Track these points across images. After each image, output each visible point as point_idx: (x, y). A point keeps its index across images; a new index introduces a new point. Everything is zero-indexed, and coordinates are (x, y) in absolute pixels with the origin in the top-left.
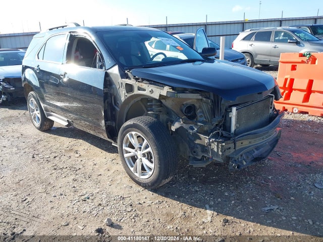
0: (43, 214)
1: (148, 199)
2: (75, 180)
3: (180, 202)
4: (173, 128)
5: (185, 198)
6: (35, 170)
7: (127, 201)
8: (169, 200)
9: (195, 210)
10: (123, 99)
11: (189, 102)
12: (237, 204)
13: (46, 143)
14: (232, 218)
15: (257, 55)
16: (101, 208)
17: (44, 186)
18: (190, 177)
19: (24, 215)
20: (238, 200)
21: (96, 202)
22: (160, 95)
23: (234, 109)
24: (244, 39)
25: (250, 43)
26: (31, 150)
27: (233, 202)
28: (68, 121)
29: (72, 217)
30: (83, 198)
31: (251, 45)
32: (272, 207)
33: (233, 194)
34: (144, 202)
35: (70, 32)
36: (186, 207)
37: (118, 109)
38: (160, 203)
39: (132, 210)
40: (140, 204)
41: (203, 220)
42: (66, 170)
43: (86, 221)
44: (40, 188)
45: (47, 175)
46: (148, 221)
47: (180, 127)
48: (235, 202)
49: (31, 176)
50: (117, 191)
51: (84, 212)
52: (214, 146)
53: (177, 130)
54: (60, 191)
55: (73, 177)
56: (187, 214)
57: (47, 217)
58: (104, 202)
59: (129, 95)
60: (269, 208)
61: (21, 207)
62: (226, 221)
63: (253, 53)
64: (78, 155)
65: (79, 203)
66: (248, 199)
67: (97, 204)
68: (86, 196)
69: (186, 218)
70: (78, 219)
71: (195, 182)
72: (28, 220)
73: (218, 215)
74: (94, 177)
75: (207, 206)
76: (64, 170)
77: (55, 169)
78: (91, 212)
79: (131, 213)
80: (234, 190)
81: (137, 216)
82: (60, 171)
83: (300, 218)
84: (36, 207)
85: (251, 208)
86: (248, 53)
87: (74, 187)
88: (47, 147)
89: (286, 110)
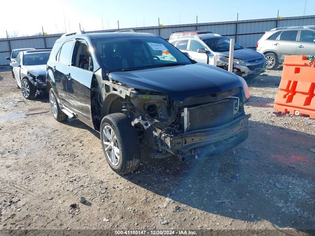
0: (37, 189)
1: (122, 185)
2: (71, 165)
3: (148, 189)
4: (133, 124)
5: (153, 186)
6: (44, 155)
7: (105, 185)
8: (139, 187)
9: (157, 196)
10: (104, 97)
11: (151, 102)
12: (195, 195)
13: (60, 133)
14: (185, 206)
15: (281, 54)
16: (82, 188)
17: (46, 168)
18: (165, 169)
19: (23, 189)
20: (198, 192)
21: (80, 184)
22: (126, 96)
23: (186, 110)
24: (269, 39)
25: (275, 42)
26: (46, 138)
27: (192, 193)
28: (73, 114)
29: (57, 193)
30: (71, 179)
31: (276, 45)
32: (225, 200)
33: (196, 186)
34: (118, 187)
35: (77, 39)
36: (150, 194)
37: (102, 106)
38: (130, 188)
39: (106, 192)
40: (114, 188)
41: (160, 206)
42: (67, 156)
43: (67, 197)
44: (42, 169)
45: (51, 159)
46: (114, 202)
47: (138, 123)
48: (194, 194)
49: (39, 159)
50: (99, 176)
51: (68, 191)
52: (168, 141)
53: (135, 125)
54: (57, 173)
55: (70, 163)
56: (148, 200)
57: (39, 192)
58: (86, 184)
59: (108, 94)
60: (221, 201)
61: (23, 183)
62: (178, 208)
63: (278, 53)
64: (81, 145)
65: (66, 184)
66: (207, 192)
67: (80, 185)
68: (74, 178)
69: (147, 202)
70: (61, 196)
71: (168, 174)
72: (25, 193)
73: (174, 202)
74: (86, 163)
75: (168, 195)
76: (66, 156)
77: (59, 155)
78: (73, 191)
79: (104, 195)
80: (198, 183)
81: (107, 197)
82: (62, 157)
83: (245, 212)
84: (34, 183)
85: (206, 199)
86: (273, 52)
87: (68, 170)
88: (60, 137)
89: (288, 113)
